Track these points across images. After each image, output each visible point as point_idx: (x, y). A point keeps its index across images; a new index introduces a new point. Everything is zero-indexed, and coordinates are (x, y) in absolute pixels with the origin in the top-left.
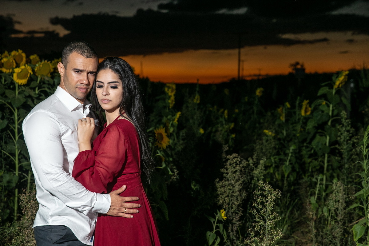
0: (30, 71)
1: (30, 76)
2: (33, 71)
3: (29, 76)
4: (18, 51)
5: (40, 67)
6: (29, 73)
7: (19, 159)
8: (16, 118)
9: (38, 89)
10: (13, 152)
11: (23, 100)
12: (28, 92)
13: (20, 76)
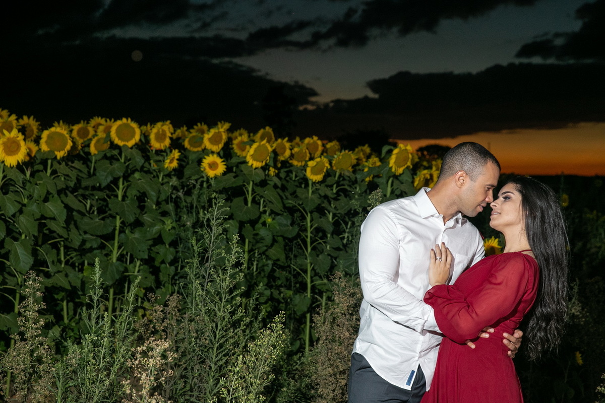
0: (327, 165)
1: (327, 171)
2: (331, 164)
3: (325, 170)
4: (313, 138)
5: (339, 158)
6: (325, 166)
7: (311, 277)
8: (309, 224)
9: (336, 188)
10: (304, 267)
11: (318, 201)
12: (324, 190)
13: (315, 171)
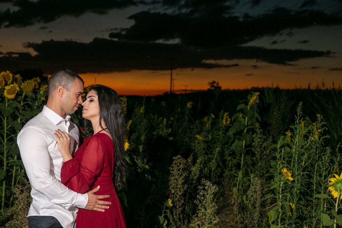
0: (18, 89)
2: (20, 88)
3: (16, 92)
4: (6, 72)
5: (25, 85)
6: (16, 89)
7: (7, 158)
8: (5, 125)
9: (23, 103)
11: (11, 111)
13: (9, 93)
